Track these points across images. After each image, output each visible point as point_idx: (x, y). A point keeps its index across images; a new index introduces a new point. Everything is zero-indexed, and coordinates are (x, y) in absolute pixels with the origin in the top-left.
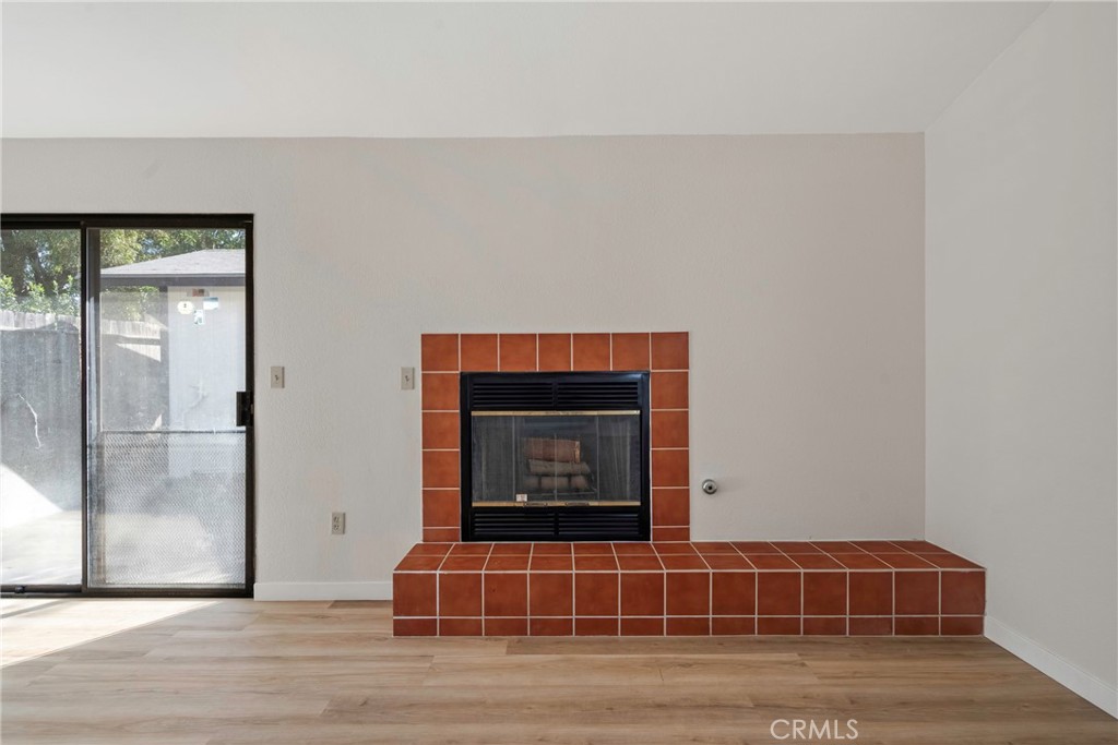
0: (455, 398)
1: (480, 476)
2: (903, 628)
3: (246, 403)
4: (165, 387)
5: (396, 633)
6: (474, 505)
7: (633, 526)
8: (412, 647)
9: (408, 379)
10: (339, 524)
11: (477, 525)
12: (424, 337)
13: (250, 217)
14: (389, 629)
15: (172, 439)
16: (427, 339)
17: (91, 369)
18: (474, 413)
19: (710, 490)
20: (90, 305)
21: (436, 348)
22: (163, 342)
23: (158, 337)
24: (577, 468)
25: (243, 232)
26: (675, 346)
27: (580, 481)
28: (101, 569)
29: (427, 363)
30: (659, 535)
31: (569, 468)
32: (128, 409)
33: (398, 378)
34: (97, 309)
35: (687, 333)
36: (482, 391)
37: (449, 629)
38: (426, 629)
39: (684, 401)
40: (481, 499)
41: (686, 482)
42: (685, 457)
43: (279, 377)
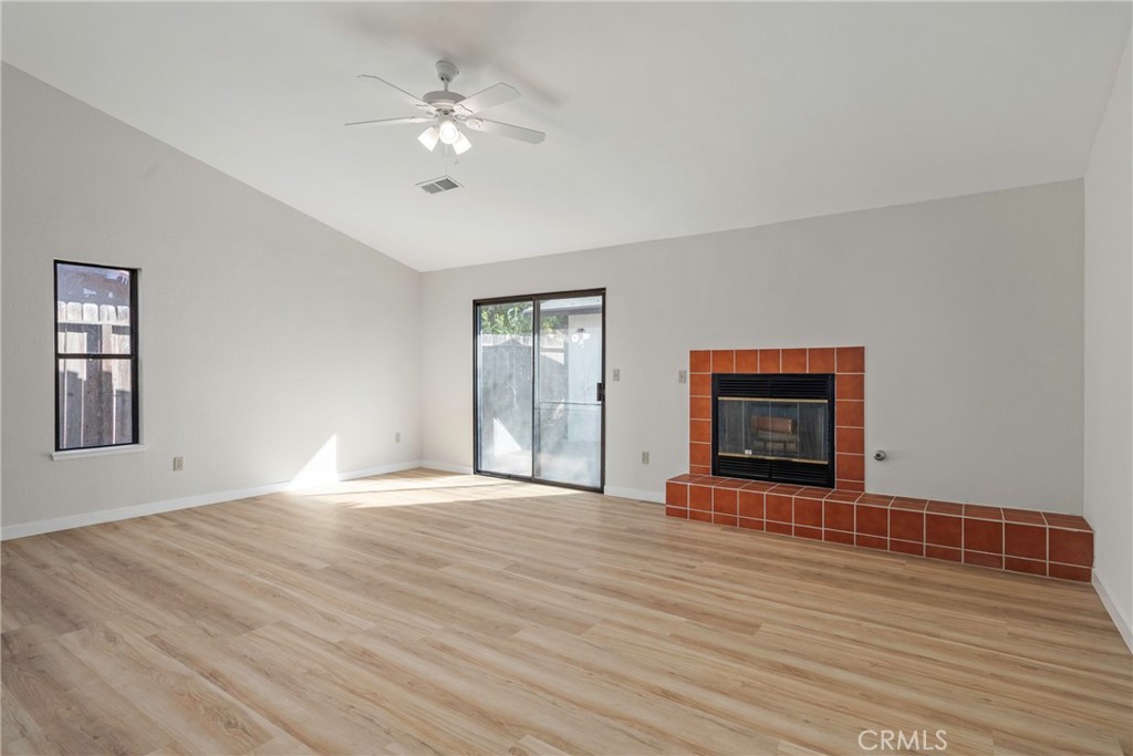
0: (709, 389)
1: (724, 437)
2: (1011, 565)
3: (601, 387)
4: (566, 380)
5: (668, 514)
6: (720, 454)
7: (822, 477)
8: (673, 521)
9: (682, 377)
10: (645, 458)
11: (723, 467)
12: (691, 352)
13: (604, 289)
14: (664, 513)
15: (570, 407)
16: (693, 354)
17: (536, 370)
18: (720, 398)
19: (879, 457)
20: (536, 336)
21: (698, 358)
22: (565, 351)
23: (562, 347)
24: (791, 437)
25: (601, 297)
26: (855, 356)
27: (792, 447)
28: (539, 470)
29: (694, 367)
30: (842, 485)
31: (784, 437)
32: (551, 390)
33: (677, 375)
34: (539, 339)
35: (863, 348)
36: (726, 385)
37: (695, 517)
38: (682, 514)
39: (861, 395)
40: (725, 451)
41: (862, 451)
42: (861, 433)
43: (617, 375)
